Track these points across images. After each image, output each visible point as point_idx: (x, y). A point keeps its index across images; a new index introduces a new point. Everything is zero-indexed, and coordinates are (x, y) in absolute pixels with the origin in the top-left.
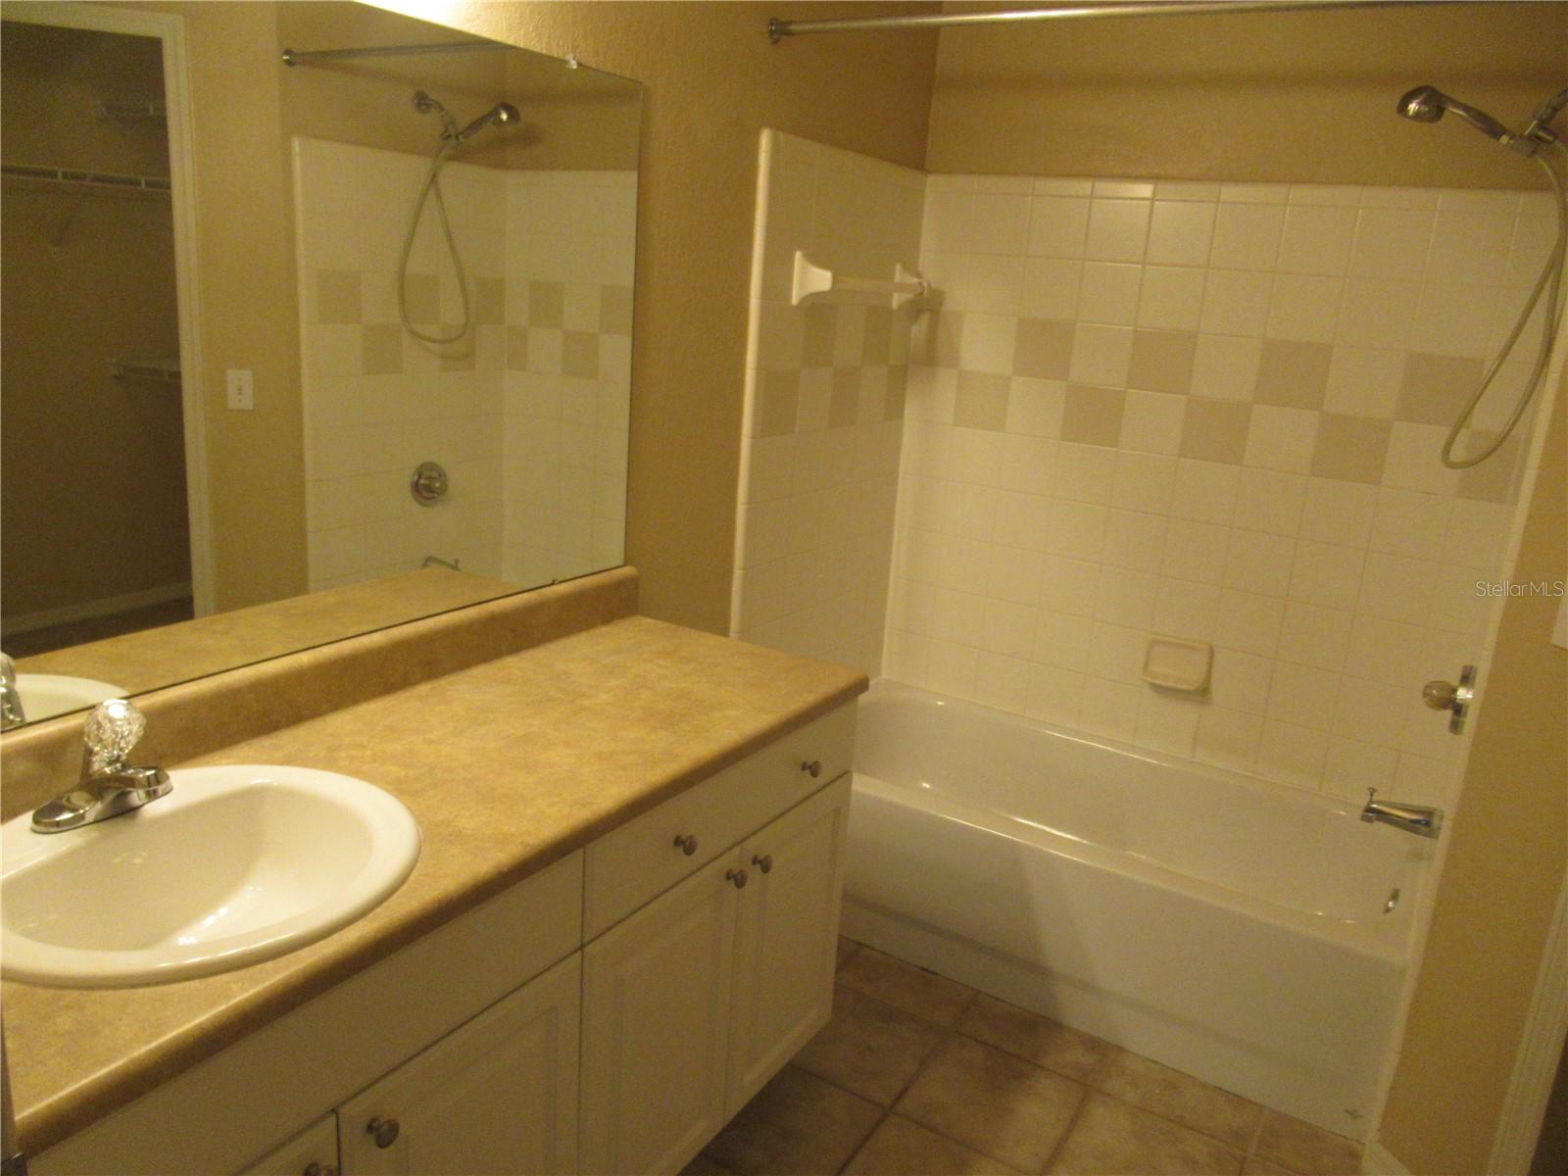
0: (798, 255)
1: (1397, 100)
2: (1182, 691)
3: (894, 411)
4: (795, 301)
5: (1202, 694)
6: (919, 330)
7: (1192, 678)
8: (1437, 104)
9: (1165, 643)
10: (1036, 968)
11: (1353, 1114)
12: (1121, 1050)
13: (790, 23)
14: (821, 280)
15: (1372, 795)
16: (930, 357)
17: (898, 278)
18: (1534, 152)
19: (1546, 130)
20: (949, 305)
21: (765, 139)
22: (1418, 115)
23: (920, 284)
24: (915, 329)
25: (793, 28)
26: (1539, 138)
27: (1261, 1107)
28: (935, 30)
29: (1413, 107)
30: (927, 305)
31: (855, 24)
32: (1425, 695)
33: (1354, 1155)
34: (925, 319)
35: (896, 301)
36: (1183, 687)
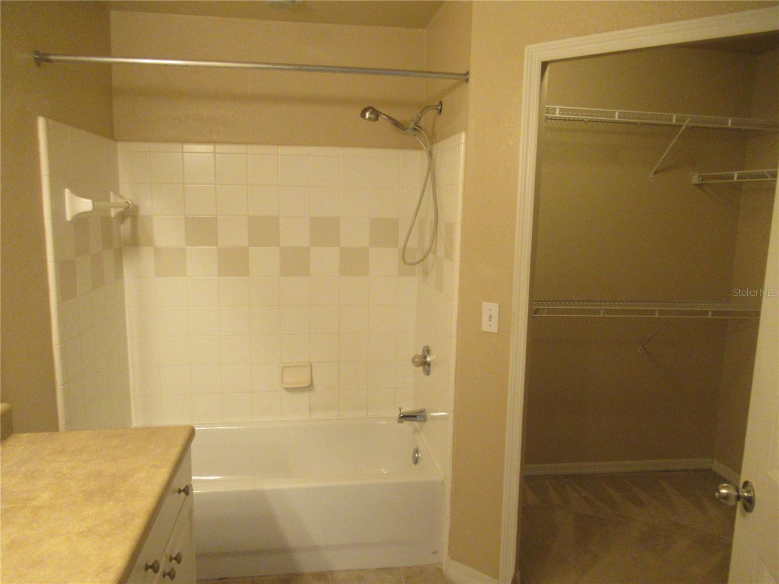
0: (67, 191)
1: (360, 111)
2: (304, 387)
3: (119, 275)
4: (69, 217)
5: (310, 387)
6: (126, 228)
7: (304, 381)
8: (376, 114)
9: (289, 367)
10: (285, 551)
11: (434, 553)
12: (332, 572)
13: (50, 55)
14: (86, 205)
15: (400, 411)
16: (134, 242)
17: (112, 201)
18: (415, 135)
19: (417, 126)
20: (142, 212)
21: (41, 122)
22: (369, 118)
23: (127, 202)
24: (122, 227)
25: (52, 57)
26: (415, 129)
27: (398, 568)
28: (110, 64)
29: (367, 115)
30: (130, 213)
31: (73, 58)
32: (413, 362)
33: (440, 570)
34: (128, 221)
35: (113, 213)
36: (303, 385)
